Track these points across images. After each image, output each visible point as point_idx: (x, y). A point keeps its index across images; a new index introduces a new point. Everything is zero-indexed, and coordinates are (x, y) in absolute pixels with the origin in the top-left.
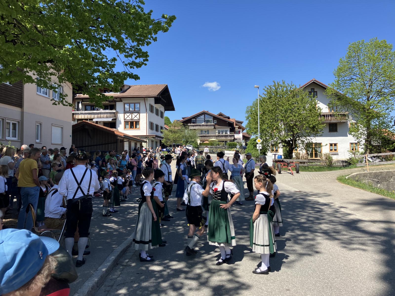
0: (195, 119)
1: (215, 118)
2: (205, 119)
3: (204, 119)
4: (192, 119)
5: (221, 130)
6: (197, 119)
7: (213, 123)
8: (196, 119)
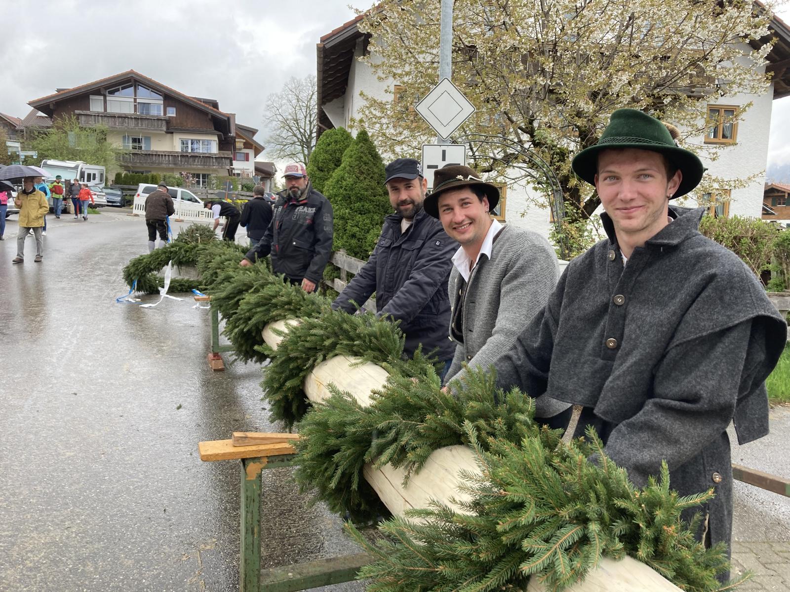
0: (102, 98)
1: (170, 98)
2: (138, 101)
3: (133, 100)
4: (91, 97)
5: (189, 137)
6: (108, 98)
7: (165, 113)
8: (105, 96)
